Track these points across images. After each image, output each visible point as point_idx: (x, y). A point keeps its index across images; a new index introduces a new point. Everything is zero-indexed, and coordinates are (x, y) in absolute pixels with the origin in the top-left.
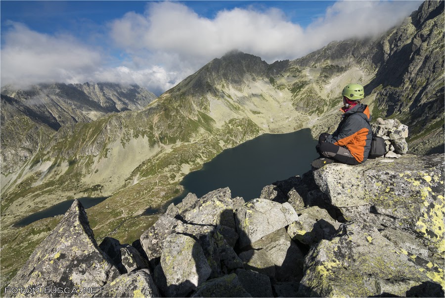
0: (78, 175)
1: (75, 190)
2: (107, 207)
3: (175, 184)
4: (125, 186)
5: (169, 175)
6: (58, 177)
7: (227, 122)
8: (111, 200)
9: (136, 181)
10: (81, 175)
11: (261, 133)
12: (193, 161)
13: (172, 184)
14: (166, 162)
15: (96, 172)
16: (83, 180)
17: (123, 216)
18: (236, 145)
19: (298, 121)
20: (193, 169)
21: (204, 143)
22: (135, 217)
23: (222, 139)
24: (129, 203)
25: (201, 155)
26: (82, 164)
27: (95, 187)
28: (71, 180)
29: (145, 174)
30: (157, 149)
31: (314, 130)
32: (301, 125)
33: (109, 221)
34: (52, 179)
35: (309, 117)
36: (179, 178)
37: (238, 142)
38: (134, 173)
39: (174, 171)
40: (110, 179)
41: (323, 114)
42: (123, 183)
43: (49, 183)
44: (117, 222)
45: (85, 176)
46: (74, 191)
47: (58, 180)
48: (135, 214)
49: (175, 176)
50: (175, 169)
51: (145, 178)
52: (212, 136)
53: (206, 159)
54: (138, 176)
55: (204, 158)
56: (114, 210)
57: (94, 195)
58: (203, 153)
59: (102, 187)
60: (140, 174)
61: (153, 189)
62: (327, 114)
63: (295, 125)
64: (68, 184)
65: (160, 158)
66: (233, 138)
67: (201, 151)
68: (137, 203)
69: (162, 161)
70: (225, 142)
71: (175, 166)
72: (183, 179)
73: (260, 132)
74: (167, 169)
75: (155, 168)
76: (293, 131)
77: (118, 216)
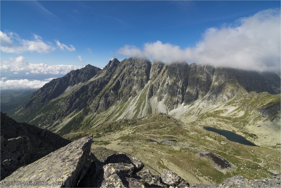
0: (246, 122)
1: (240, 129)
2: (252, 151)
4: (275, 147)
6: (234, 117)
8: (258, 149)
10: (248, 123)
15: (258, 127)
16: (247, 126)
17: (260, 164)
22: (269, 172)
24: (270, 160)
26: (252, 117)
27: (252, 134)
28: (240, 122)
33: (248, 160)
34: (231, 117)
40: (266, 137)
42: (275, 145)
43: (228, 118)
44: (253, 165)
45: (250, 125)
46: (238, 129)
47: (234, 119)
56: (256, 156)
57: (249, 139)
59: (257, 137)
64: (237, 124)
77: (256, 161)
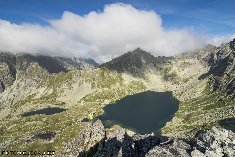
0: (56, 96)
1: (53, 103)
2: (66, 114)
3: (100, 108)
4: (76, 105)
5: (98, 103)
6: (46, 96)
7: (131, 82)
8: (68, 111)
9: (82, 103)
10: (57, 96)
11: (146, 90)
12: (111, 99)
13: (99, 108)
14: (98, 97)
15: (64, 96)
16: (58, 99)
17: (72, 120)
18: (133, 94)
19: (166, 87)
20: (110, 103)
21: (118, 90)
22: (78, 122)
23: (127, 90)
24: (76, 114)
25: (115, 96)
26: (59, 91)
27: (62, 103)
28: (52, 98)
29: (87, 101)
30: (95, 90)
31: (174, 92)
32: (167, 89)
33: (65, 121)
34: (44, 96)
35: (172, 86)
36: (103, 106)
37: (135, 93)
38: (82, 100)
39: (101, 102)
40: (70, 101)
41: (179, 85)
43: (42, 98)
44: (69, 123)
45: (59, 97)
46: (52, 104)
47: (46, 97)
48: (79, 120)
49: (101, 104)
50: (102, 101)
51: (86, 103)
52: (122, 88)
53: (117, 98)
54: (83, 101)
55: (116, 98)
56: (69, 116)
57: (61, 107)
58: (116, 95)
59: (66, 104)
60: (85, 101)
61: (89, 109)
62: (181, 86)
63: (164, 88)
64: (50, 100)
65: (95, 94)
66: (132, 90)
67: (116, 94)
68: (81, 115)
69: (96, 96)
70: (128, 91)
71: (102, 99)
72: (105, 106)
73: (146, 89)
74: (98, 100)
75: (92, 99)
76: (163, 91)
77: (70, 119)
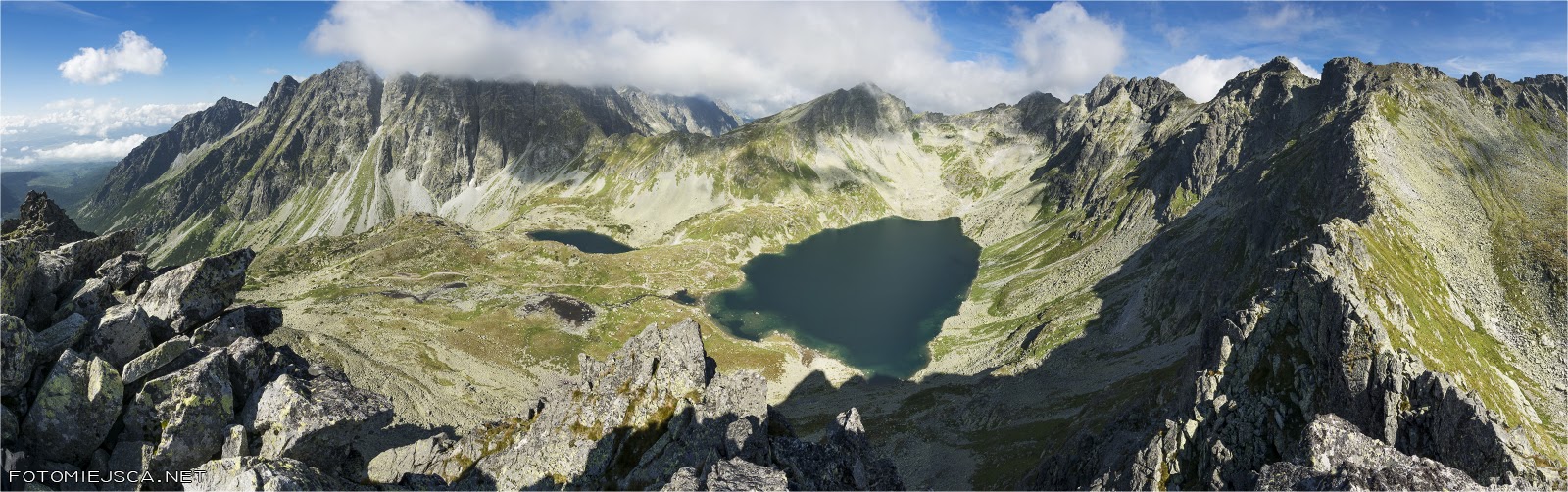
0: (610, 202)
1: (601, 221)
2: (628, 263)
3: (734, 266)
4: (661, 242)
5: (728, 249)
6: (588, 195)
7: (839, 184)
8: (636, 255)
9: (678, 240)
10: (613, 203)
11: (887, 214)
12: (771, 237)
13: (729, 265)
14: (729, 226)
15: (631, 207)
16: (613, 211)
17: (643, 286)
18: (844, 226)
19: (946, 204)
20: (767, 250)
21: (795, 210)
22: (659, 297)
23: (824, 211)
24: (658, 270)
25: (786, 228)
26: (619, 189)
27: (624, 226)
28: (600, 205)
29: (695, 234)
30: (722, 199)
31: (966, 221)
32: (949, 211)
33: (624, 285)
35: (961, 200)
36: (743, 259)
37: (849, 221)
38: (678, 228)
39: (738, 244)
40: (646, 225)
41: (981, 198)
42: (660, 237)
44: (634, 293)
45: (617, 207)
46: (598, 222)
48: (661, 292)
49: (737, 253)
50: (740, 241)
51: (691, 241)
52: (810, 202)
53: (791, 238)
54: (683, 233)
55: (788, 235)
56: (635, 272)
57: (619, 238)
58: (789, 226)
59: (632, 230)
60: (687, 232)
61: (698, 262)
62: (986, 200)
63: (940, 209)
65: (722, 215)
66: (843, 213)
67: (787, 223)
68: (670, 275)
69: (724, 222)
70: (829, 216)
71: (742, 236)
72: (749, 261)
73: (887, 211)
74: (728, 237)
75: (711, 230)
76: (937, 218)
77: (637, 283)
